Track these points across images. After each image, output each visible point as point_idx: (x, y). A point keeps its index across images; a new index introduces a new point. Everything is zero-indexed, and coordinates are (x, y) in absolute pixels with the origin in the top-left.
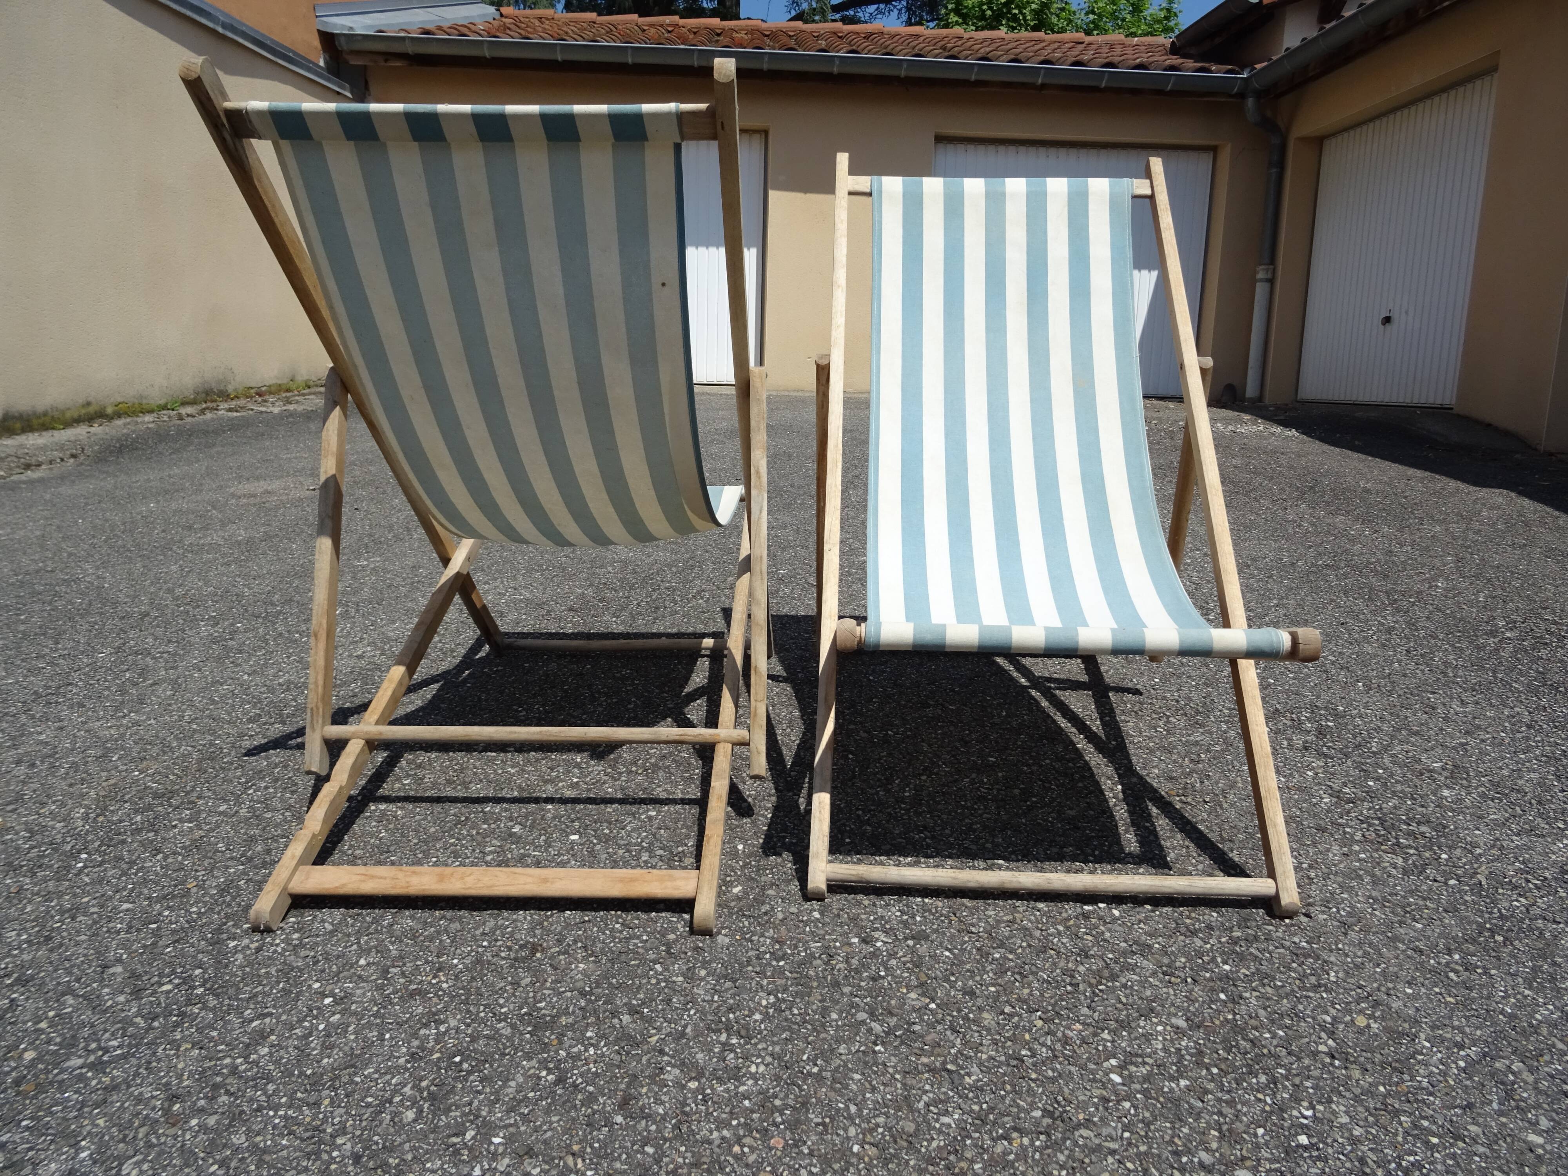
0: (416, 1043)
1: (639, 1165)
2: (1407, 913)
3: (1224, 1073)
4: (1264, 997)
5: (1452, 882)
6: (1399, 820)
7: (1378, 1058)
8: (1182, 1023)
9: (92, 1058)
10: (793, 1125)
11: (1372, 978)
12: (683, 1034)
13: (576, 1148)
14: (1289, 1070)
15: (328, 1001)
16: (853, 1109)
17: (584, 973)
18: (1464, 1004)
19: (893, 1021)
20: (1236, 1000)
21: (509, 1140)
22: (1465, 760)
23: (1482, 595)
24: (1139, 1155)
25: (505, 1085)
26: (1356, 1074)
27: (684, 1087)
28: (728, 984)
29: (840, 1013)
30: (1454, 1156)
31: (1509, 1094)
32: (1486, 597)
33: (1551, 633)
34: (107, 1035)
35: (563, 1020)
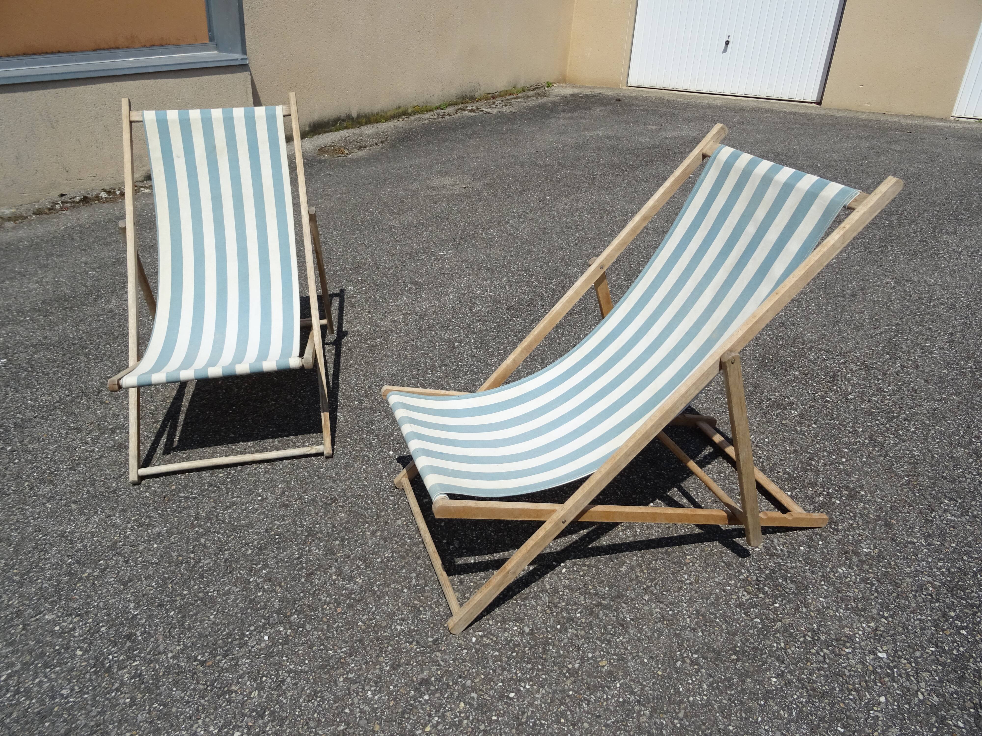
0: (271, 525)
1: (294, 598)
2: (705, 626)
3: (517, 657)
4: (576, 634)
5: (757, 620)
6: (784, 576)
7: (587, 680)
8: (527, 630)
9: (187, 495)
10: (350, 606)
11: (637, 648)
12: (349, 557)
13: (283, 584)
14: (544, 668)
15: (259, 498)
16: (374, 609)
17: (341, 518)
18: (663, 677)
19: (422, 582)
20: (563, 630)
21: (269, 572)
22: (893, 553)
24: (447, 670)
25: (282, 553)
26: (569, 682)
27: (331, 577)
28: (382, 542)
29: (407, 570)
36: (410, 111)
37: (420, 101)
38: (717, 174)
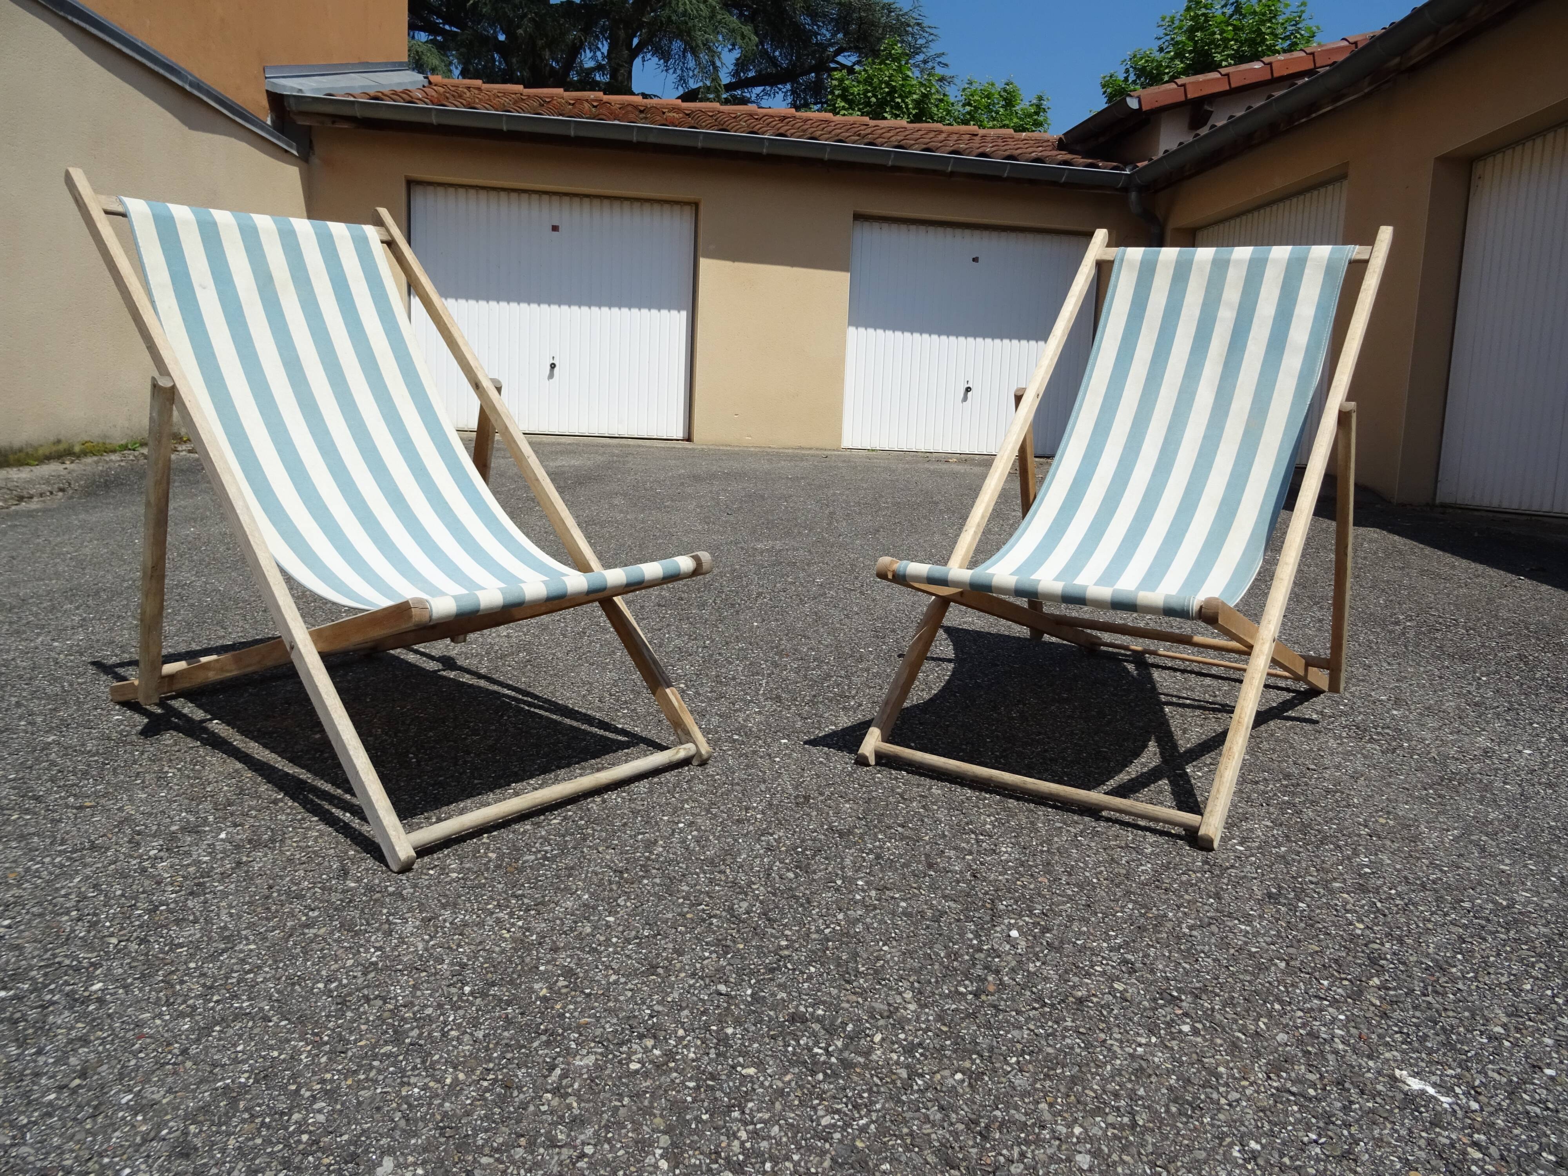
0: (763, 843)
1: (961, 891)
3: (1306, 844)
4: (1315, 811)
5: (1415, 757)
6: (1369, 727)
7: (1399, 836)
8: (1269, 824)
9: (539, 856)
10: (1049, 872)
11: (1381, 801)
12: (945, 836)
13: (914, 885)
14: (1346, 842)
15: (681, 825)
16: (1081, 864)
17: (851, 808)
18: (1443, 812)
20: (1299, 813)
21: (867, 882)
22: (1402, 695)
24: (1271, 879)
25: (843, 861)
26: (1388, 843)
27: (964, 858)
30: (1459, 875)
31: (1483, 850)
35: (858, 831)
36: (77, 449)
37: (93, 433)
38: (1135, 275)
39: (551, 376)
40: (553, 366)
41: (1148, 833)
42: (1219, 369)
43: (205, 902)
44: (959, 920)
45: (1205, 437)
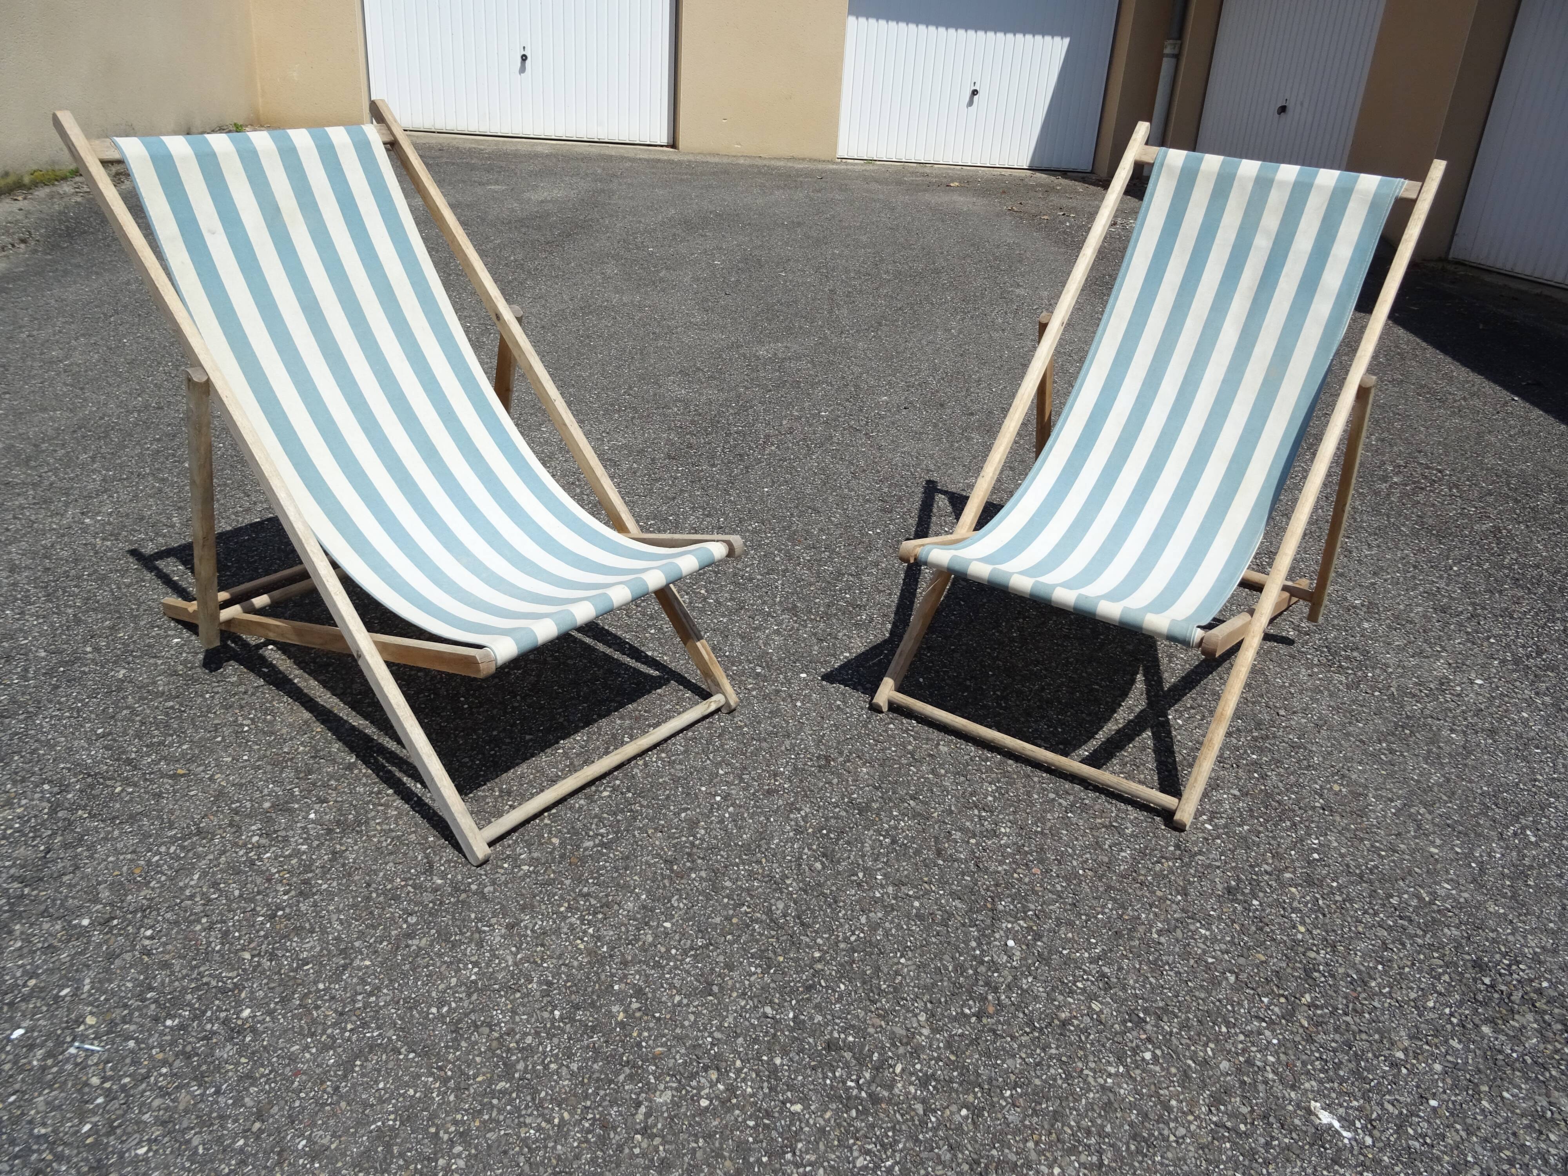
0: (793, 823)
1: (966, 887)
2: (1354, 717)
3: (1267, 821)
4: (1279, 774)
5: (1377, 693)
6: (1339, 648)
7: (1348, 809)
8: (1237, 793)
9: (597, 841)
10: (1041, 861)
11: (1338, 760)
12: (951, 812)
13: (926, 879)
14: (1301, 818)
15: (718, 798)
16: (1070, 850)
17: (868, 773)
18: (1391, 775)
19: (1071, 798)
20: (1264, 777)
21: (885, 875)
22: (1376, 597)
23: (1373, 437)
24: (1232, 868)
25: (863, 847)
26: (1338, 818)
27: (968, 842)
28: (962, 779)
29: (1038, 794)
30: (1393, 861)
31: (1419, 827)
32: (1377, 440)
33: (1426, 478)
34: (594, 826)
35: (875, 806)
37: (41, 160)
38: (1174, 183)
39: (523, 69)
40: (524, 58)
41: (1130, 808)
42: (1248, 305)
43: (315, 905)
44: (964, 925)
45: (1224, 381)
